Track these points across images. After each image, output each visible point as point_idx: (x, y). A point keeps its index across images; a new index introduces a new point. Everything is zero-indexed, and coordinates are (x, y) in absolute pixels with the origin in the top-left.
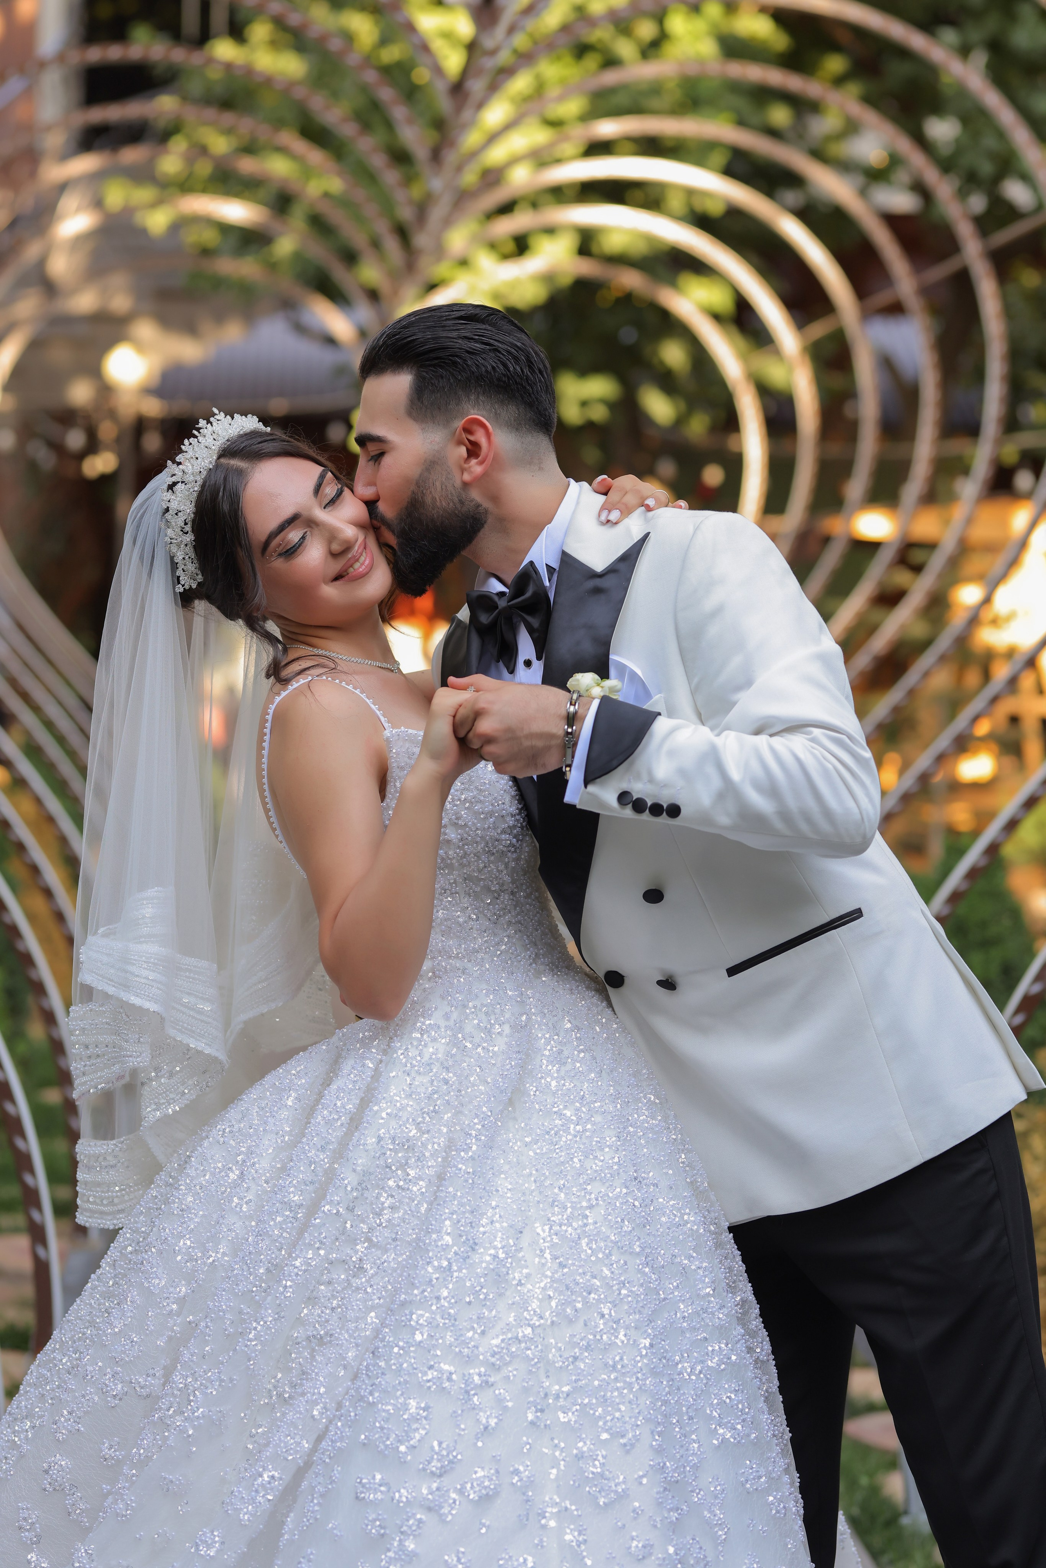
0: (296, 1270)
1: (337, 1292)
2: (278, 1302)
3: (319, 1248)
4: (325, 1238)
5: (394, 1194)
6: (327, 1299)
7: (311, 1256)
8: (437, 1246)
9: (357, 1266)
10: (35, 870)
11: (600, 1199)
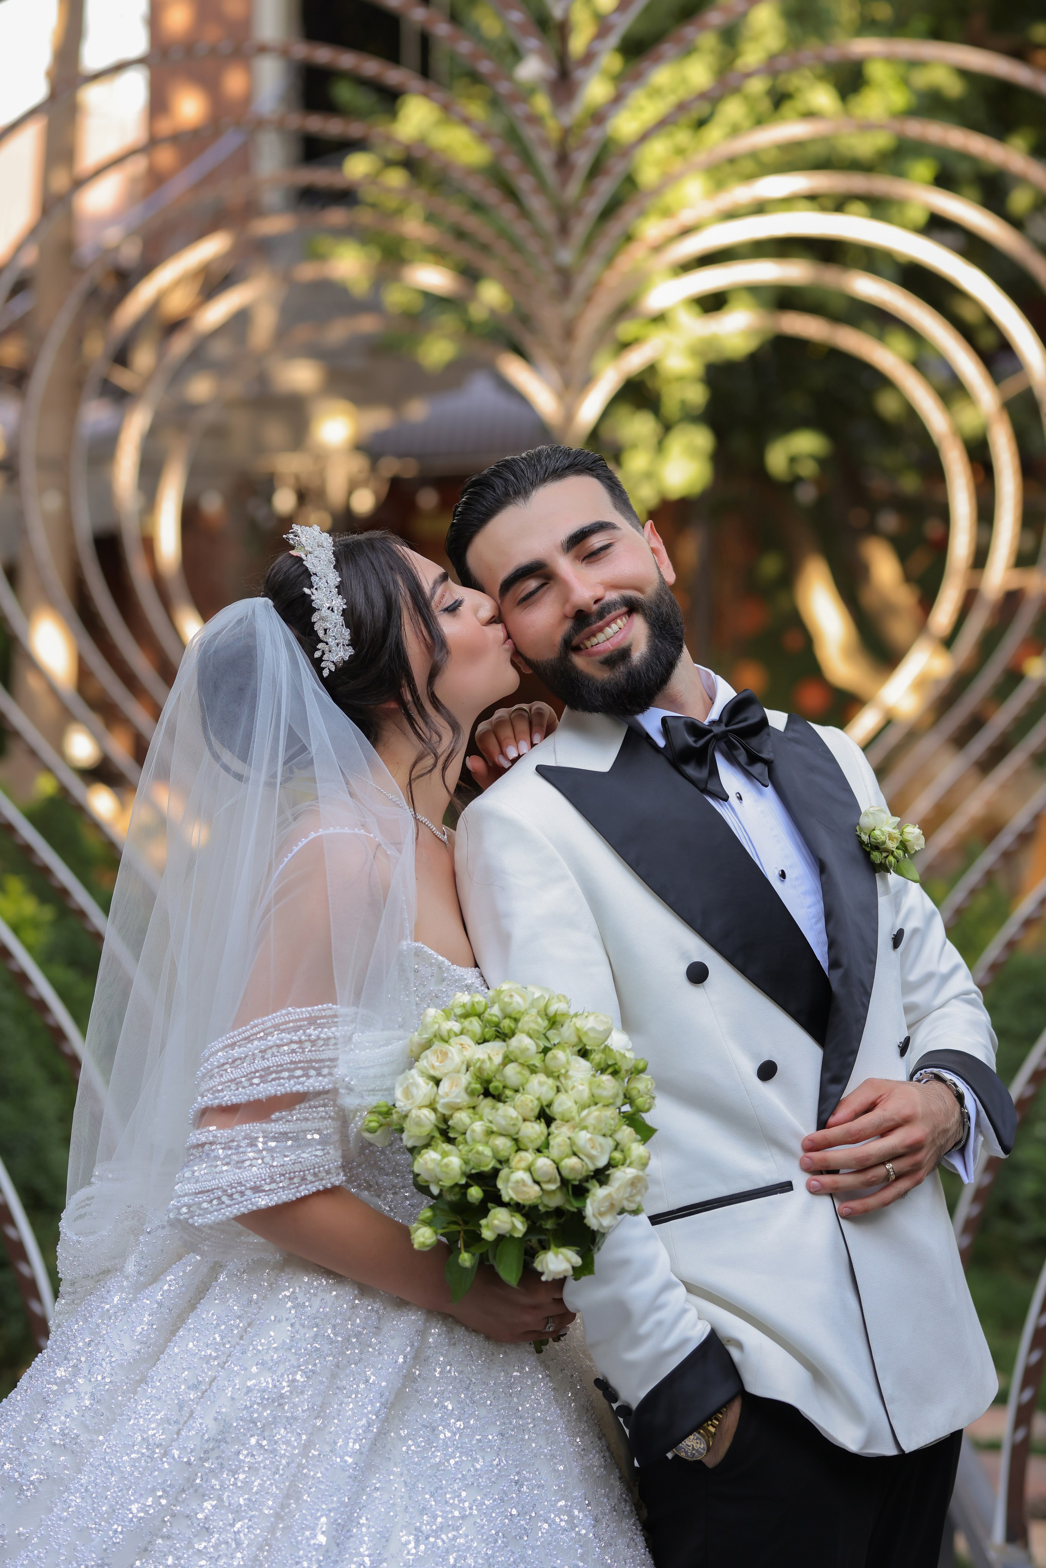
0: (130, 1516)
1: (175, 1549)
2: (104, 1546)
3: (160, 1497)
4: (170, 1486)
5: (255, 1453)
6: (162, 1554)
7: (151, 1503)
8: (309, 1545)
9: (201, 1525)
11: (474, 1508)
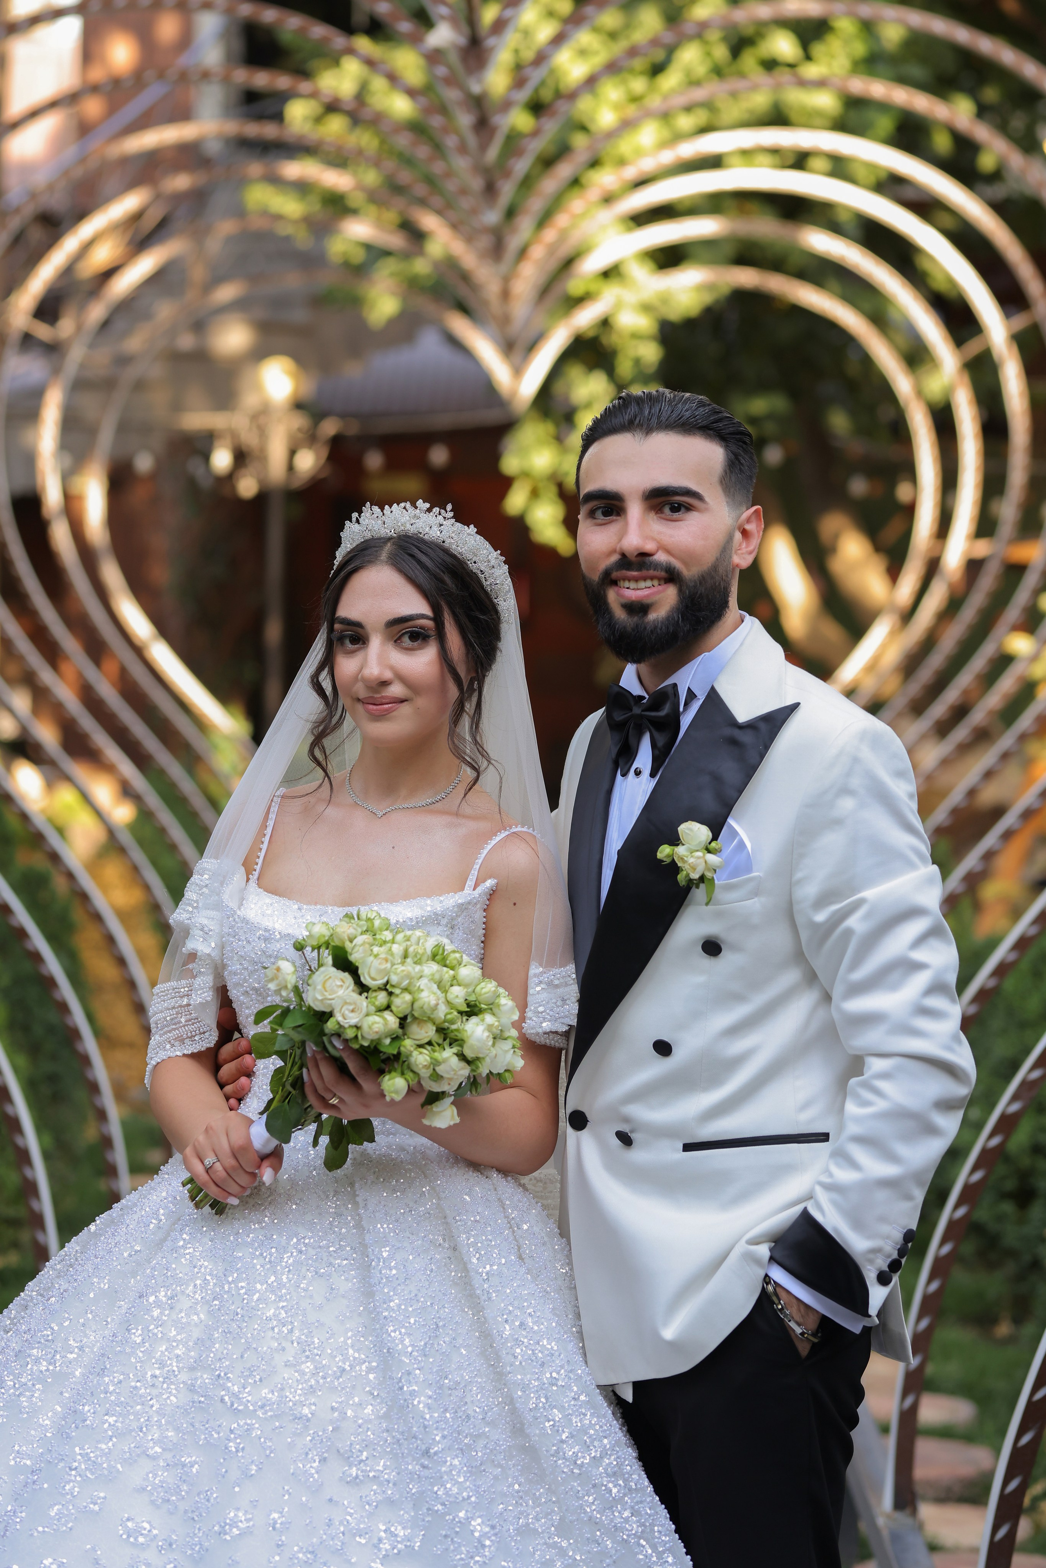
10: (110, 940)
